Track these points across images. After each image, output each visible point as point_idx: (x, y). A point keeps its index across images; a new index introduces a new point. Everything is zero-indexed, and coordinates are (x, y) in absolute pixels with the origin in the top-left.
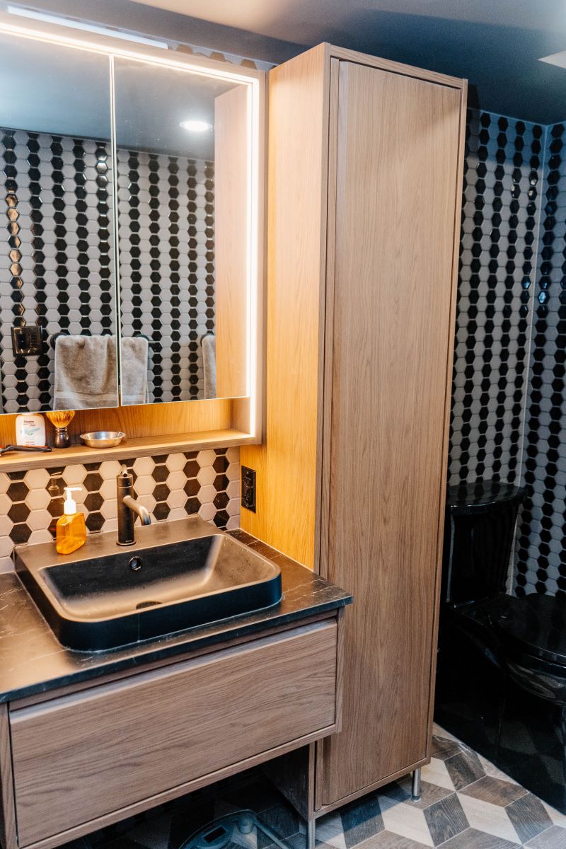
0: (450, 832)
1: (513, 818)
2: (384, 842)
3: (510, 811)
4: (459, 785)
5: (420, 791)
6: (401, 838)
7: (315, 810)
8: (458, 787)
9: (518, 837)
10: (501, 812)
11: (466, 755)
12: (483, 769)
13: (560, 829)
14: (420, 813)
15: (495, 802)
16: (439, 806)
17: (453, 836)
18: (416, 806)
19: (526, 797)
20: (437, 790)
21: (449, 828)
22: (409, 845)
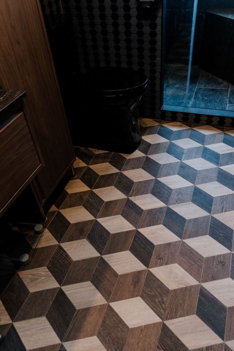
0: (94, 181)
1: (113, 164)
2: (71, 198)
3: (110, 162)
4: (88, 163)
5: (75, 173)
6: (77, 193)
7: (41, 203)
8: (87, 164)
9: (118, 170)
10: (107, 164)
11: (84, 150)
12: (93, 152)
13: (130, 159)
14: (79, 180)
15: (104, 162)
16: (84, 174)
17: (95, 182)
18: (76, 179)
19: (113, 154)
20: (81, 169)
21: (92, 180)
22: (81, 194)
